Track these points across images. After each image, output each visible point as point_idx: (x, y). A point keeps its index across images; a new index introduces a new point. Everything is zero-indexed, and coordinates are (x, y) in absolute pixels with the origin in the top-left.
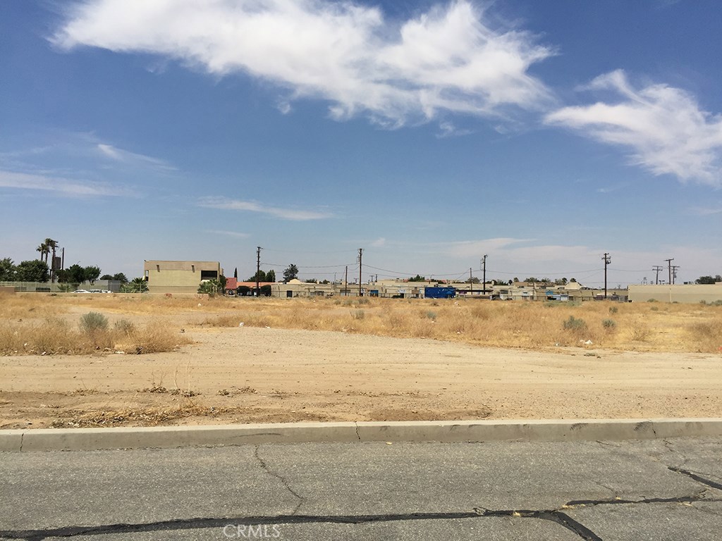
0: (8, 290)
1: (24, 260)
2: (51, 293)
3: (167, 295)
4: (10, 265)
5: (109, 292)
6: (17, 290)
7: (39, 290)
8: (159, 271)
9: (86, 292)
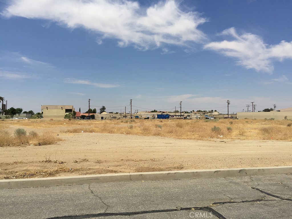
2: (2, 119)
3: (51, 119)
5: (26, 119)
8: (47, 109)
9: (17, 119)
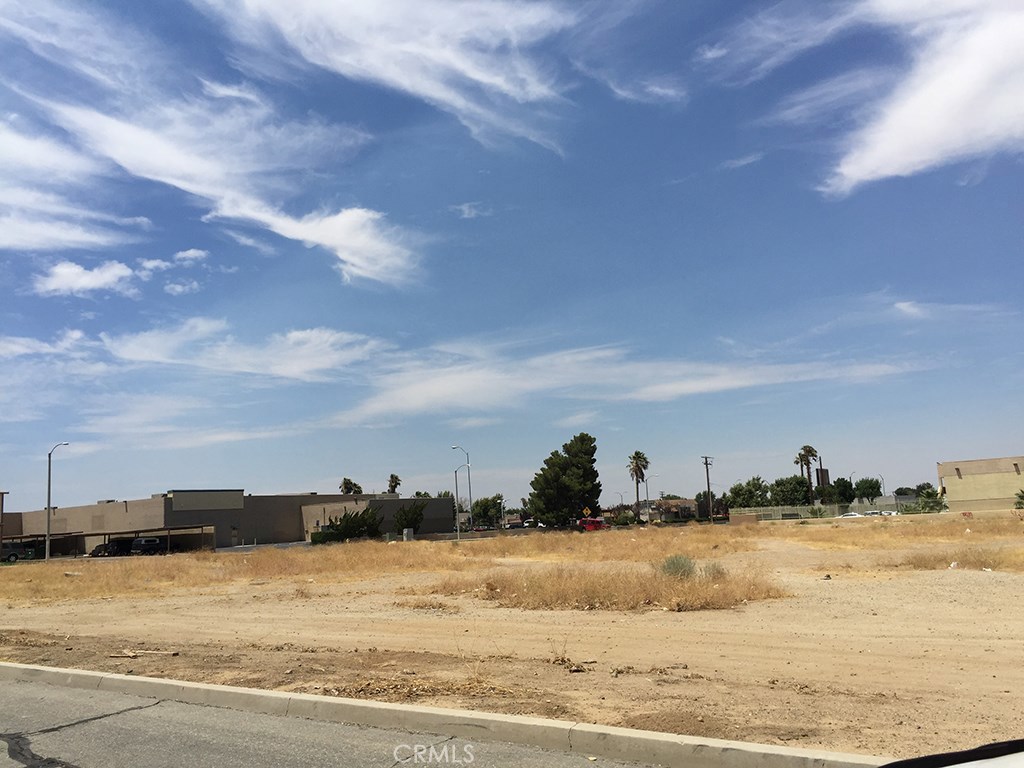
0: (748, 519)
1: (778, 478)
2: (800, 520)
3: (964, 514)
4: (760, 485)
5: (894, 514)
6: (758, 518)
7: (785, 516)
8: (960, 477)
9: (858, 516)
